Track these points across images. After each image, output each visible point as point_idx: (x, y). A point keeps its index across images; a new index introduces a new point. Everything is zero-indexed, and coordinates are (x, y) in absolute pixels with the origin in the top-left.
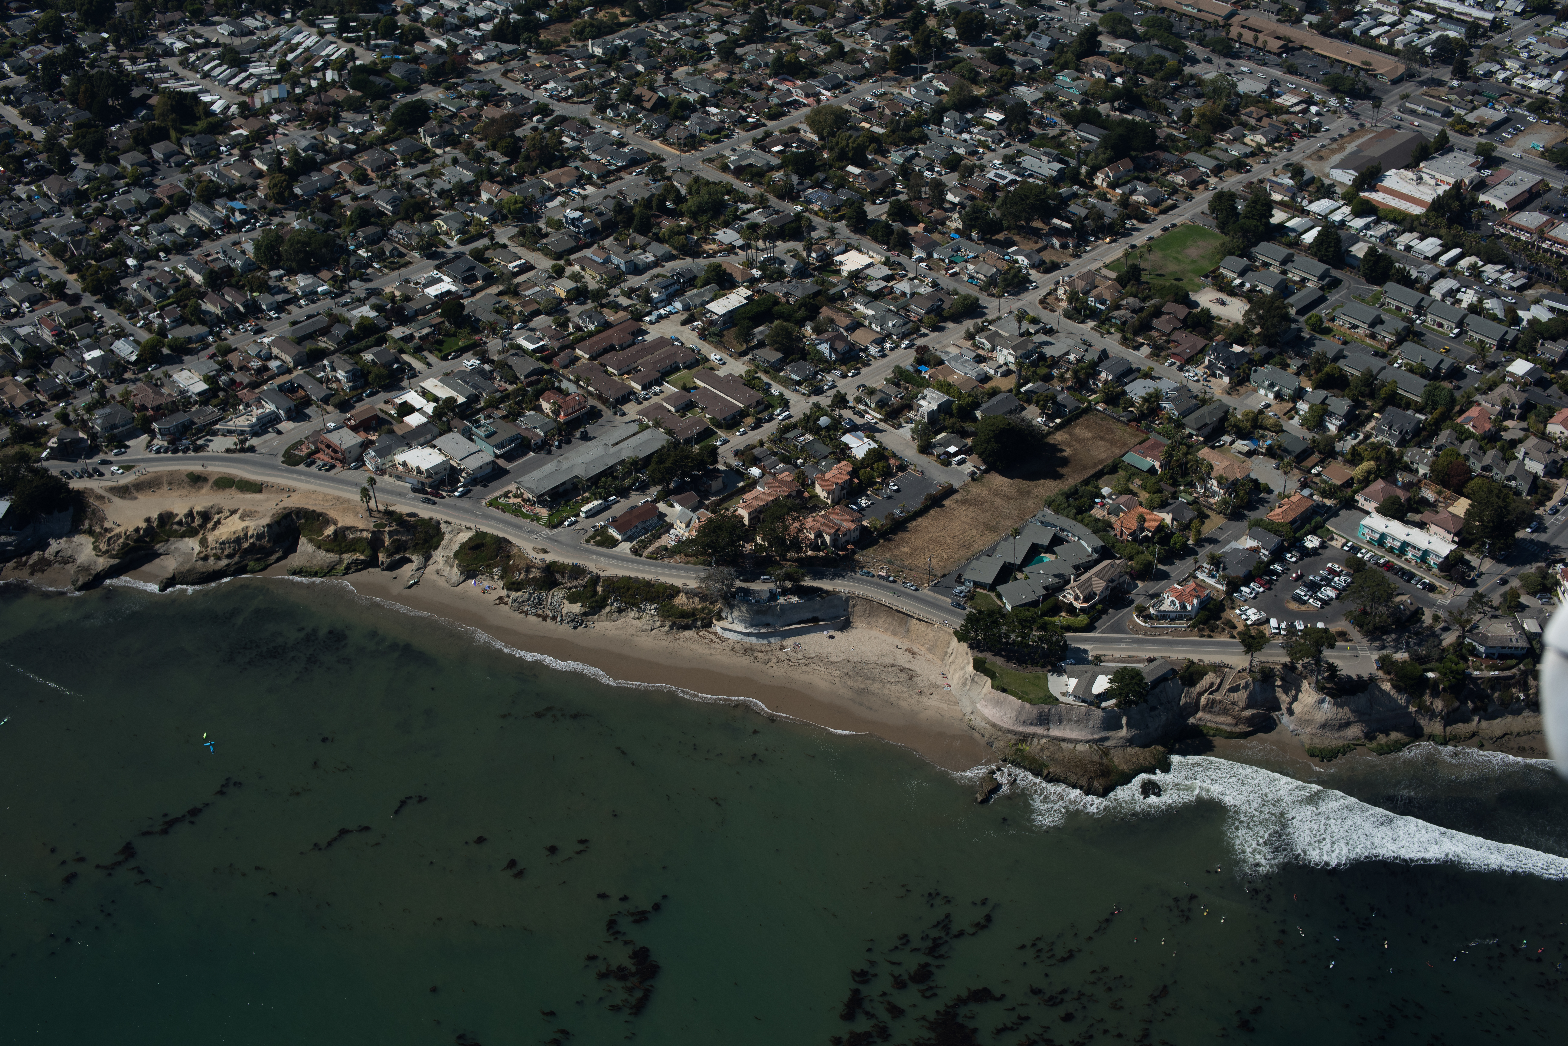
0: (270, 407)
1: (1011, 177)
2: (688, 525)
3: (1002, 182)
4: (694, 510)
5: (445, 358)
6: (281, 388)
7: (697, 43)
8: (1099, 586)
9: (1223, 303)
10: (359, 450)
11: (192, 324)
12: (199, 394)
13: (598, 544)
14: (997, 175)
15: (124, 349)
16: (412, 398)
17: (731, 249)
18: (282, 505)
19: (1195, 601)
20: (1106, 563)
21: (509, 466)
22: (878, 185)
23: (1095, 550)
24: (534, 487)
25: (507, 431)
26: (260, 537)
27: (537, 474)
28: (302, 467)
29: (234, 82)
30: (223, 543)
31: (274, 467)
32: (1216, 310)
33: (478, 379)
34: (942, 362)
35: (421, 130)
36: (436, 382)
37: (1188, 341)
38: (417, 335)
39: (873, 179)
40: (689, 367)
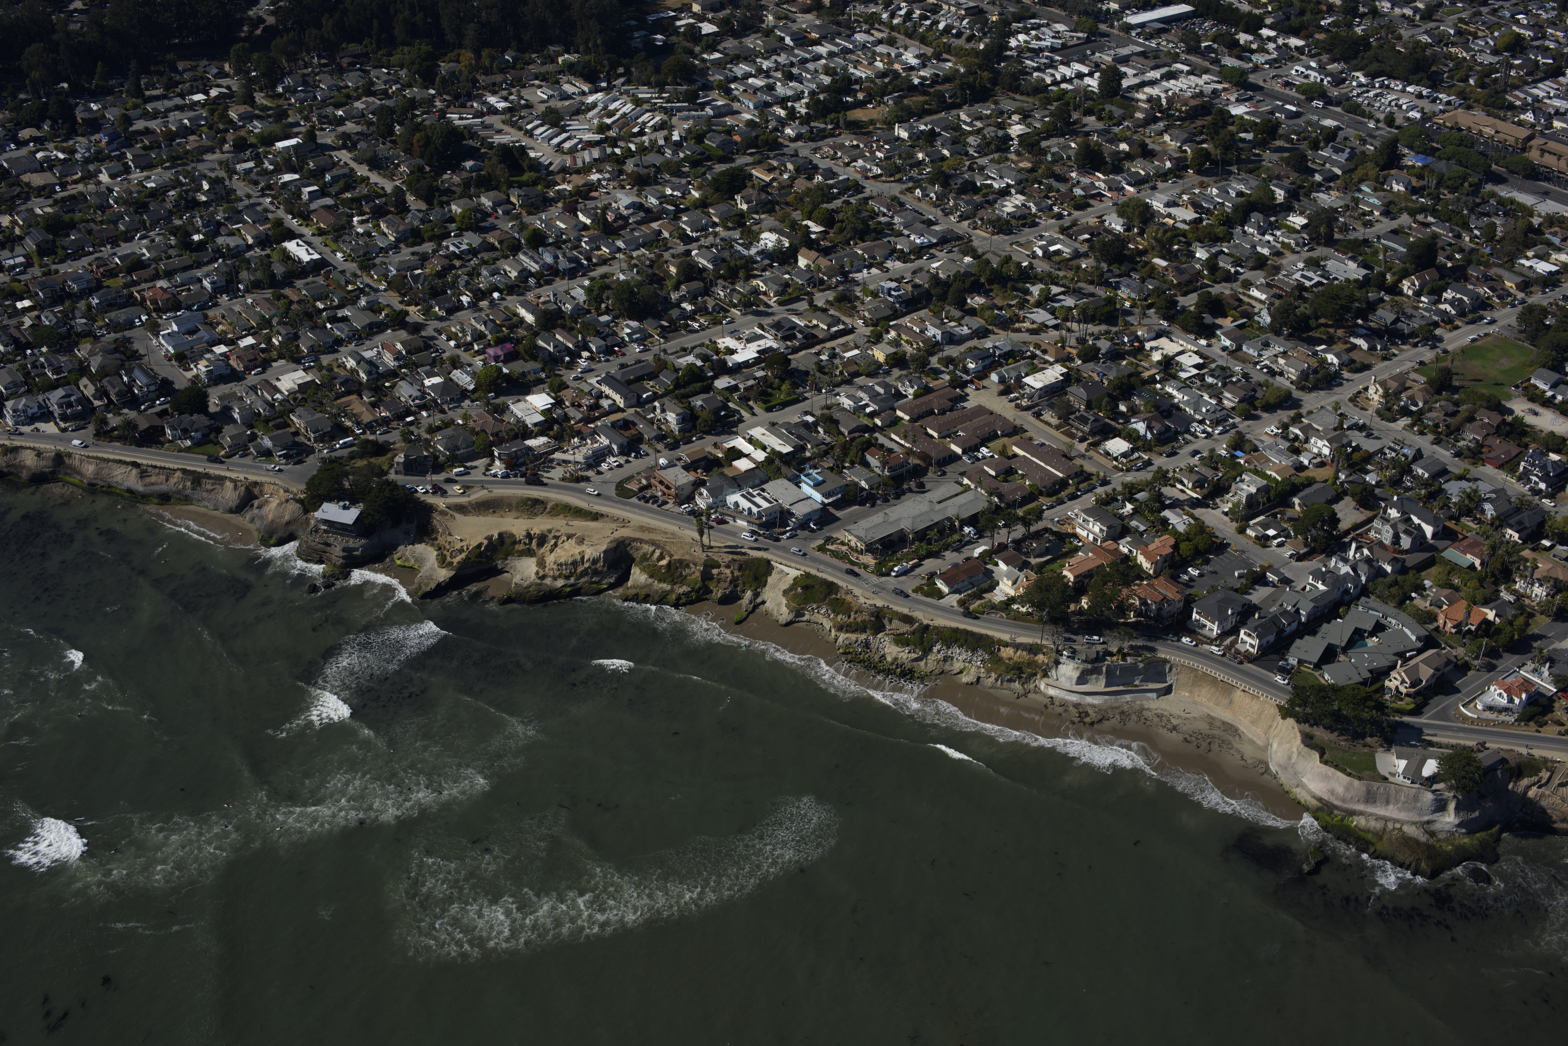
0: (604, 441)
1: (1317, 279)
2: (1014, 583)
3: (1308, 284)
4: (1021, 570)
5: (769, 410)
6: (614, 425)
7: (1000, 133)
8: (1426, 673)
9: (1536, 414)
10: (691, 488)
11: (526, 361)
12: (535, 425)
13: (927, 595)
14: (1303, 276)
15: (461, 378)
16: (740, 443)
17: (1043, 328)
18: (617, 535)
19: (1524, 696)
20: (1431, 652)
21: (839, 514)
22: (1186, 277)
23: (1419, 639)
24: (862, 535)
25: (834, 482)
26: (595, 561)
27: (864, 524)
28: (634, 500)
29: (555, 141)
30: (561, 565)
31: (608, 498)
32: (1530, 419)
33: (803, 432)
34: (1256, 449)
35: (738, 198)
36: (763, 431)
37: (1501, 447)
38: (741, 386)
39: (1179, 271)
40: (1008, 435)
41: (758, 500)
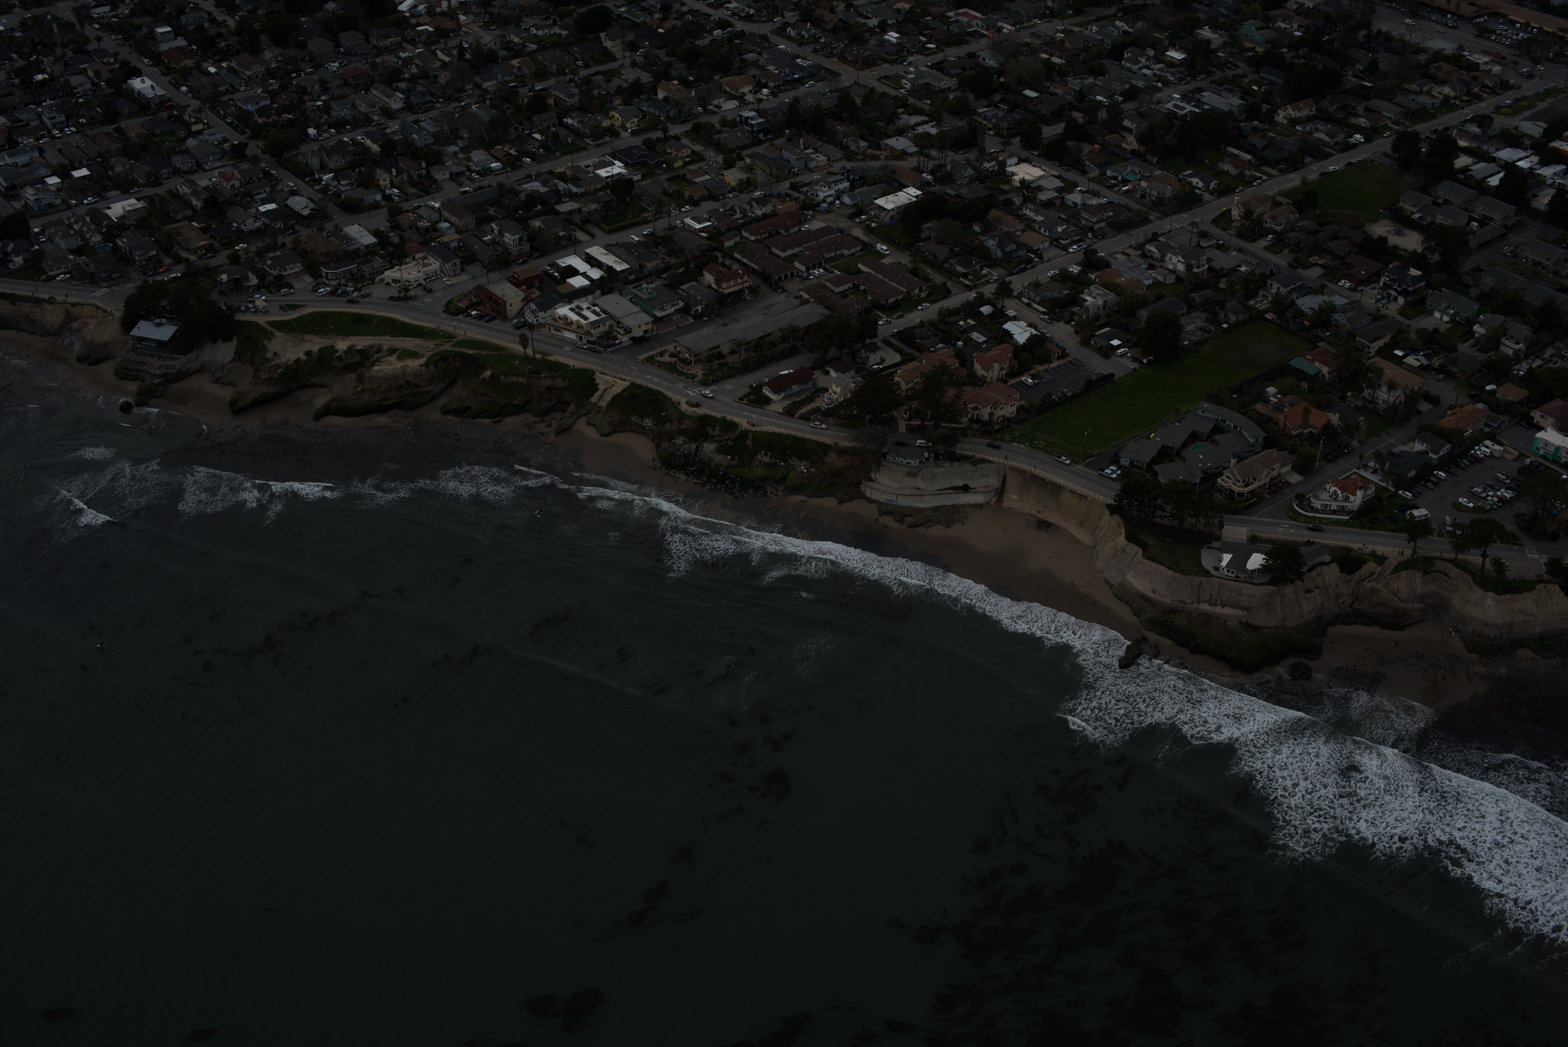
0: (437, 261)
1: (1190, 109)
2: (844, 389)
3: (1180, 113)
4: (850, 376)
5: (609, 231)
6: (448, 246)
8: (1260, 472)
9: (1400, 234)
11: (366, 187)
12: (368, 246)
13: (752, 402)
14: (1175, 106)
15: (299, 204)
16: (576, 262)
17: (902, 155)
18: (440, 349)
20: (1267, 452)
22: (1055, 108)
23: (1256, 440)
24: (691, 345)
25: (668, 297)
26: (416, 375)
27: (696, 336)
30: (380, 379)
31: (435, 314)
32: (1393, 240)
34: (1109, 266)
35: (603, 35)
36: (602, 250)
37: (1363, 265)
38: (585, 210)
39: (1049, 102)
41: (586, 313)
